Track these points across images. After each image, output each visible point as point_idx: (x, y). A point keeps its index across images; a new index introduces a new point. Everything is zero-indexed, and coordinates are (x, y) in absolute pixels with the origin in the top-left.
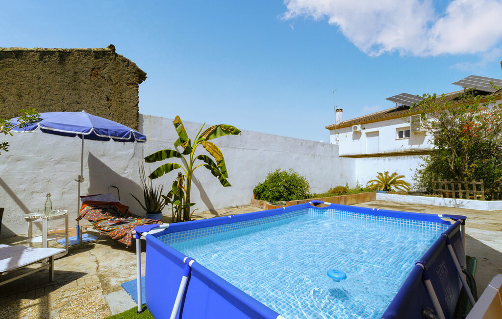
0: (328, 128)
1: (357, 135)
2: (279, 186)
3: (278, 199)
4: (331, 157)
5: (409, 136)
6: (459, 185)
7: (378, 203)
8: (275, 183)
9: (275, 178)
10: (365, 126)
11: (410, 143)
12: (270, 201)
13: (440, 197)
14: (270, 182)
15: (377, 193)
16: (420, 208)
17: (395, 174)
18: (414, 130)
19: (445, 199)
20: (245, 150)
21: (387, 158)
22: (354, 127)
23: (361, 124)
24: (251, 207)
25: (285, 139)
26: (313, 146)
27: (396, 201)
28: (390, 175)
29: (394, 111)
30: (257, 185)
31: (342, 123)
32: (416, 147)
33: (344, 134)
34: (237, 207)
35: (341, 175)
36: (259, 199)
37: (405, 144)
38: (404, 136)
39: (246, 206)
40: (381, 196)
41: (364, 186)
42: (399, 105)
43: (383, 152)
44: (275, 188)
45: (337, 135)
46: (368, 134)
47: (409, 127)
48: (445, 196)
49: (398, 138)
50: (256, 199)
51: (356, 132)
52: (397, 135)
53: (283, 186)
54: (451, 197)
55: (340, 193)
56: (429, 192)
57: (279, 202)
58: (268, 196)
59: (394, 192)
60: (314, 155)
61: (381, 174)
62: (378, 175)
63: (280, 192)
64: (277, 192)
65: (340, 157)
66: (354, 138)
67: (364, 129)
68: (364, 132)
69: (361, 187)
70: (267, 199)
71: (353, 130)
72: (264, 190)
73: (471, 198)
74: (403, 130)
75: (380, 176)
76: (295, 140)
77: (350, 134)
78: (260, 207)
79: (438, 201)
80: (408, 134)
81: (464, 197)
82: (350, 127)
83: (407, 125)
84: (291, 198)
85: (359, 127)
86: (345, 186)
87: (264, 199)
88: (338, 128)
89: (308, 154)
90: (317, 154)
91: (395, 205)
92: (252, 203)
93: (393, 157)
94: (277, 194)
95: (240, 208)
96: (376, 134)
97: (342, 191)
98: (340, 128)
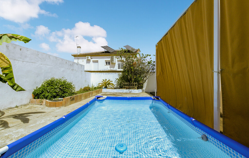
0: (73, 56)
1: (88, 61)
2: (55, 89)
3: (55, 97)
4: (81, 71)
5: (110, 64)
6: (131, 84)
7: (104, 94)
8: (52, 87)
9: (51, 83)
10: (92, 57)
11: (110, 67)
12: (50, 99)
13: (125, 89)
14: (48, 86)
15: (103, 89)
16: (120, 94)
17: (109, 80)
18: (112, 62)
19: (127, 90)
20: (24, 62)
21: (105, 73)
22: (87, 57)
23: (91, 56)
24: (31, 106)
25: (56, 58)
26: (72, 65)
27: (110, 92)
28: (107, 80)
29: (103, 52)
30: (35, 89)
31: (81, 54)
32: (112, 69)
33: (82, 60)
34: (17, 107)
35: (86, 81)
36: (38, 98)
37: (108, 68)
38: (108, 64)
39: (25, 105)
40: (104, 90)
41: (96, 86)
42: (106, 50)
43: (100, 70)
44: (52, 90)
45: (78, 60)
46: (94, 62)
47: (110, 60)
48: (126, 89)
49: (106, 65)
50: (35, 98)
51: (88, 60)
52: (105, 63)
53: (59, 88)
54: (128, 89)
55: (87, 91)
56: (121, 87)
57: (56, 99)
58: (48, 96)
59: (109, 88)
60: (73, 70)
61: (104, 80)
62: (102, 80)
63: (56, 93)
64: (54, 92)
65: (85, 71)
66: (87, 63)
67: (92, 58)
68: (92, 60)
69: (95, 87)
70: (46, 98)
71: (87, 58)
72: (43, 92)
73: (134, 89)
74: (108, 61)
75: (103, 81)
76: (62, 60)
77: (85, 60)
78: (40, 104)
79: (125, 91)
80: (109, 64)
81: (132, 89)
82: (85, 57)
83: (109, 59)
84: (64, 95)
85: (89, 57)
86: (87, 86)
87: (42, 98)
88: (79, 56)
89: (69, 69)
90: (74, 69)
91: (111, 94)
92: (31, 102)
93: (107, 73)
94: (55, 94)
95: (20, 107)
96: (97, 62)
97: (88, 89)
98: (80, 56)
